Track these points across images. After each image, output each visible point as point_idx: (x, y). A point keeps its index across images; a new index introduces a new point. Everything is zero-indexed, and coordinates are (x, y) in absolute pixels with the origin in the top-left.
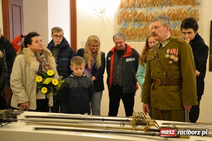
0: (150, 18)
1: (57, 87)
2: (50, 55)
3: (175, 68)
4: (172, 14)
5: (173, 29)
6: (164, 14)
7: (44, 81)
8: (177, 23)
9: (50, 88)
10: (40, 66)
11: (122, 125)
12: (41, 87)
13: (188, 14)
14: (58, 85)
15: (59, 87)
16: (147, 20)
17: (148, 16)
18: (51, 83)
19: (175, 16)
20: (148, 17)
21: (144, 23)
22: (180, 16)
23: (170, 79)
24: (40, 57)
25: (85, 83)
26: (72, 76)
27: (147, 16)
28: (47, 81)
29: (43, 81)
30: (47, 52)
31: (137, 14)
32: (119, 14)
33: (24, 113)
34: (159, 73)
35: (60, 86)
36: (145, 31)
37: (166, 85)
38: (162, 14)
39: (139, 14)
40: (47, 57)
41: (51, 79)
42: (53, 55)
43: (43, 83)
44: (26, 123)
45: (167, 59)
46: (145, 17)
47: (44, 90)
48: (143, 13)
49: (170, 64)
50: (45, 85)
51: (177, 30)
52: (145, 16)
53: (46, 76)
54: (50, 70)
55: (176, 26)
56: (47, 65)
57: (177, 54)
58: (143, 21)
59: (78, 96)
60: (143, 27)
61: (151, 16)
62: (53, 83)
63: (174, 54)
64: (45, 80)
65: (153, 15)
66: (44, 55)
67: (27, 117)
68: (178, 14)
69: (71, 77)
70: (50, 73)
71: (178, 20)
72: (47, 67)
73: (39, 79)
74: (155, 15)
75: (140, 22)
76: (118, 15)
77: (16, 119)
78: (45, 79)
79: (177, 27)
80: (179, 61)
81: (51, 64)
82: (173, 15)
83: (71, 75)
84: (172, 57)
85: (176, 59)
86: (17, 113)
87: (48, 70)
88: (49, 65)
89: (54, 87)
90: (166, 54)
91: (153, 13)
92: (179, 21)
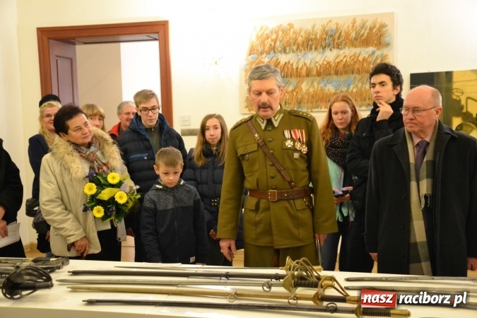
0: (304, 72)
1: (126, 206)
2: (108, 144)
3: (303, 165)
4: (343, 63)
5: (346, 89)
6: (328, 63)
7: (100, 192)
8: (352, 78)
9: (110, 208)
10: (92, 168)
11: (265, 288)
12: (93, 204)
13: (370, 63)
14: (127, 202)
15: (129, 207)
16: (298, 75)
17: (300, 66)
18: (112, 199)
19: (348, 66)
20: (299, 70)
21: (294, 81)
22: (357, 66)
23: (295, 186)
24: (88, 153)
25: (186, 198)
26: (161, 187)
27: (297, 68)
28: (106, 194)
29: (98, 194)
30: (102, 138)
31: (281, 65)
32: (247, 65)
33: (68, 264)
34: (272, 178)
35: (130, 205)
36: (295, 94)
37: (288, 200)
38: (325, 63)
39: (284, 63)
40: (103, 147)
41: (115, 190)
42: (114, 143)
43: (97, 198)
44: (70, 289)
45: (289, 149)
46: (295, 70)
47: (99, 212)
48: (291, 62)
49: (296, 159)
50: (101, 202)
51: (352, 91)
52: (294, 67)
53: (106, 183)
54: (111, 172)
55: (349, 85)
56: (104, 164)
57: (305, 140)
58: (291, 76)
59: (176, 225)
60: (291, 88)
61: (305, 69)
62: (117, 199)
63: (299, 139)
64: (103, 192)
65: (308, 65)
66: (95, 147)
67: (75, 273)
68: (352, 62)
69: (158, 189)
70: (113, 178)
71: (353, 73)
72: (105, 168)
73: (91, 189)
74: (313, 65)
75: (285, 78)
76: (247, 67)
77: (49, 283)
78: (104, 189)
79: (352, 87)
80: (309, 154)
81: (111, 160)
82: (344, 65)
83: (157, 186)
84: (299, 146)
85: (305, 149)
86: (55, 266)
87: (108, 174)
88: (108, 163)
89: (120, 207)
90: (286, 140)
91: (308, 62)
92: (355, 75)
